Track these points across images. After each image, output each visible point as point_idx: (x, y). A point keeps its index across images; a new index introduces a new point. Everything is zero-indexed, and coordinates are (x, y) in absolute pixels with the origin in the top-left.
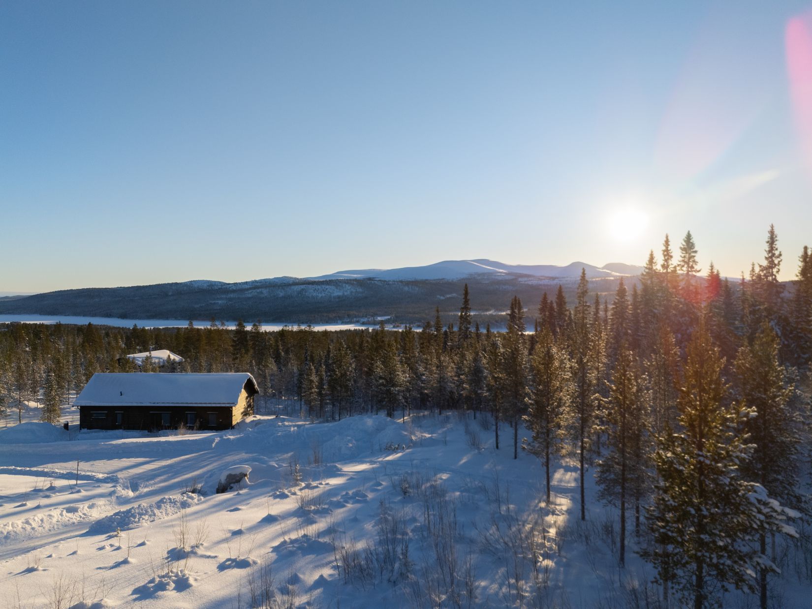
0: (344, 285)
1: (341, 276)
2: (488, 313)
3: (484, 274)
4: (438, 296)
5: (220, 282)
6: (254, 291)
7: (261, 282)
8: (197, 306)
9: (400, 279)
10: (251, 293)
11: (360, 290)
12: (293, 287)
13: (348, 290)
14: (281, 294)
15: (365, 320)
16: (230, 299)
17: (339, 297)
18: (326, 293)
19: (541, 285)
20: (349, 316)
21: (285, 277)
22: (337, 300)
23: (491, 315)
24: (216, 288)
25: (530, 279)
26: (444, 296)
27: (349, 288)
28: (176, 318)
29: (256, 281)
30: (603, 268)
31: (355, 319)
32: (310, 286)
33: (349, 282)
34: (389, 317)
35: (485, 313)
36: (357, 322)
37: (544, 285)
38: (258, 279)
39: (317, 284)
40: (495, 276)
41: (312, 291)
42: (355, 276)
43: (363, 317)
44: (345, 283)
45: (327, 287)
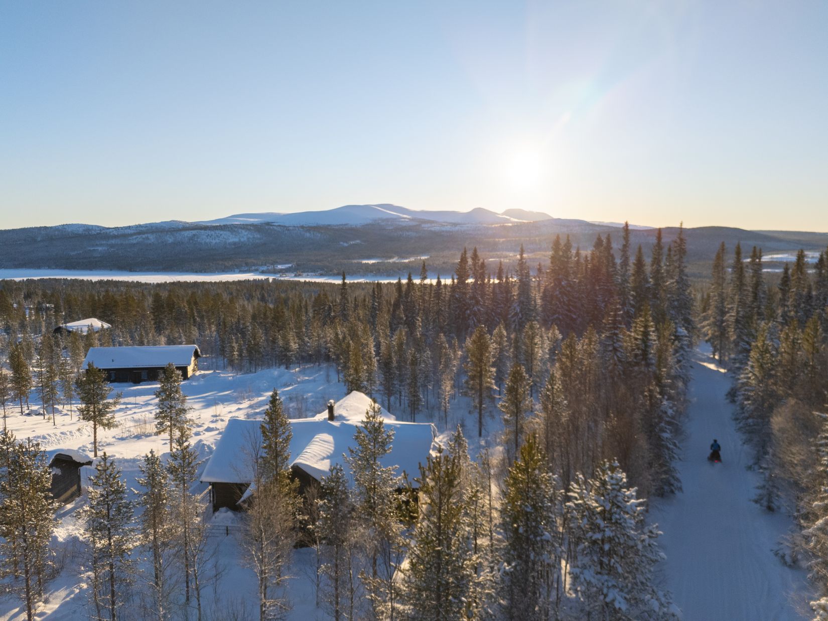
0: (240, 230)
1: (237, 221)
2: (391, 261)
3: (387, 220)
4: (341, 243)
5: (98, 227)
6: (139, 236)
7: (146, 227)
8: (72, 253)
9: (301, 224)
10: (136, 238)
11: (257, 236)
12: (183, 233)
13: (244, 237)
14: (170, 239)
15: (265, 268)
16: (112, 246)
17: (235, 244)
18: (221, 239)
19: (443, 231)
20: (247, 264)
21: (174, 221)
22: (233, 246)
23: (394, 263)
24: (93, 232)
25: (433, 225)
26: (346, 242)
27: (246, 233)
28: (50, 267)
29: (140, 226)
30: (503, 214)
31: (253, 268)
32: (203, 231)
33: (245, 227)
34: (290, 265)
35: (388, 261)
36: (255, 271)
37: (447, 232)
38: (142, 223)
39: (210, 230)
40: (399, 221)
41: (205, 237)
42: (252, 220)
43: (262, 265)
44: (241, 228)
45: (222, 232)
